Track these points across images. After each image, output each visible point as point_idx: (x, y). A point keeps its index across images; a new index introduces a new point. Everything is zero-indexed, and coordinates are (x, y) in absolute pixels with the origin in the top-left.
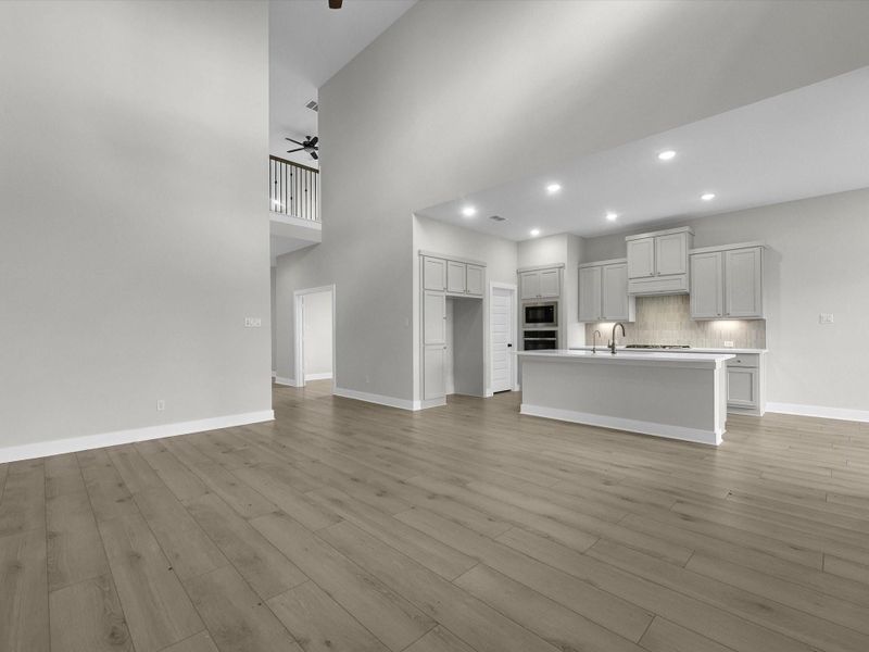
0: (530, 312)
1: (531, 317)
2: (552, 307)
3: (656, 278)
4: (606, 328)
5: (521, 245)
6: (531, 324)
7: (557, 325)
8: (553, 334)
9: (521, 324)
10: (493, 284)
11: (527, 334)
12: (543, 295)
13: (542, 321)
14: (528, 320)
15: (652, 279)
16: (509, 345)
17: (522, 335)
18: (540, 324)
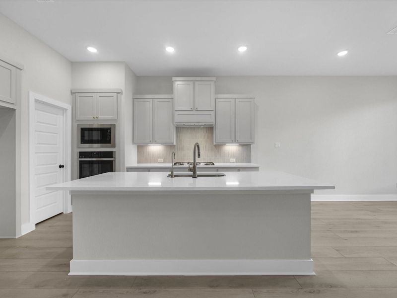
0: (86, 133)
1: (87, 138)
2: (110, 129)
3: (194, 112)
4: (156, 149)
5: (76, 65)
6: (87, 145)
7: (114, 147)
8: (110, 154)
9: (75, 146)
10: (33, 96)
11: (82, 154)
12: (101, 117)
13: (97, 142)
14: (83, 141)
15: (191, 113)
16: (61, 166)
17: (76, 156)
18: (95, 145)
